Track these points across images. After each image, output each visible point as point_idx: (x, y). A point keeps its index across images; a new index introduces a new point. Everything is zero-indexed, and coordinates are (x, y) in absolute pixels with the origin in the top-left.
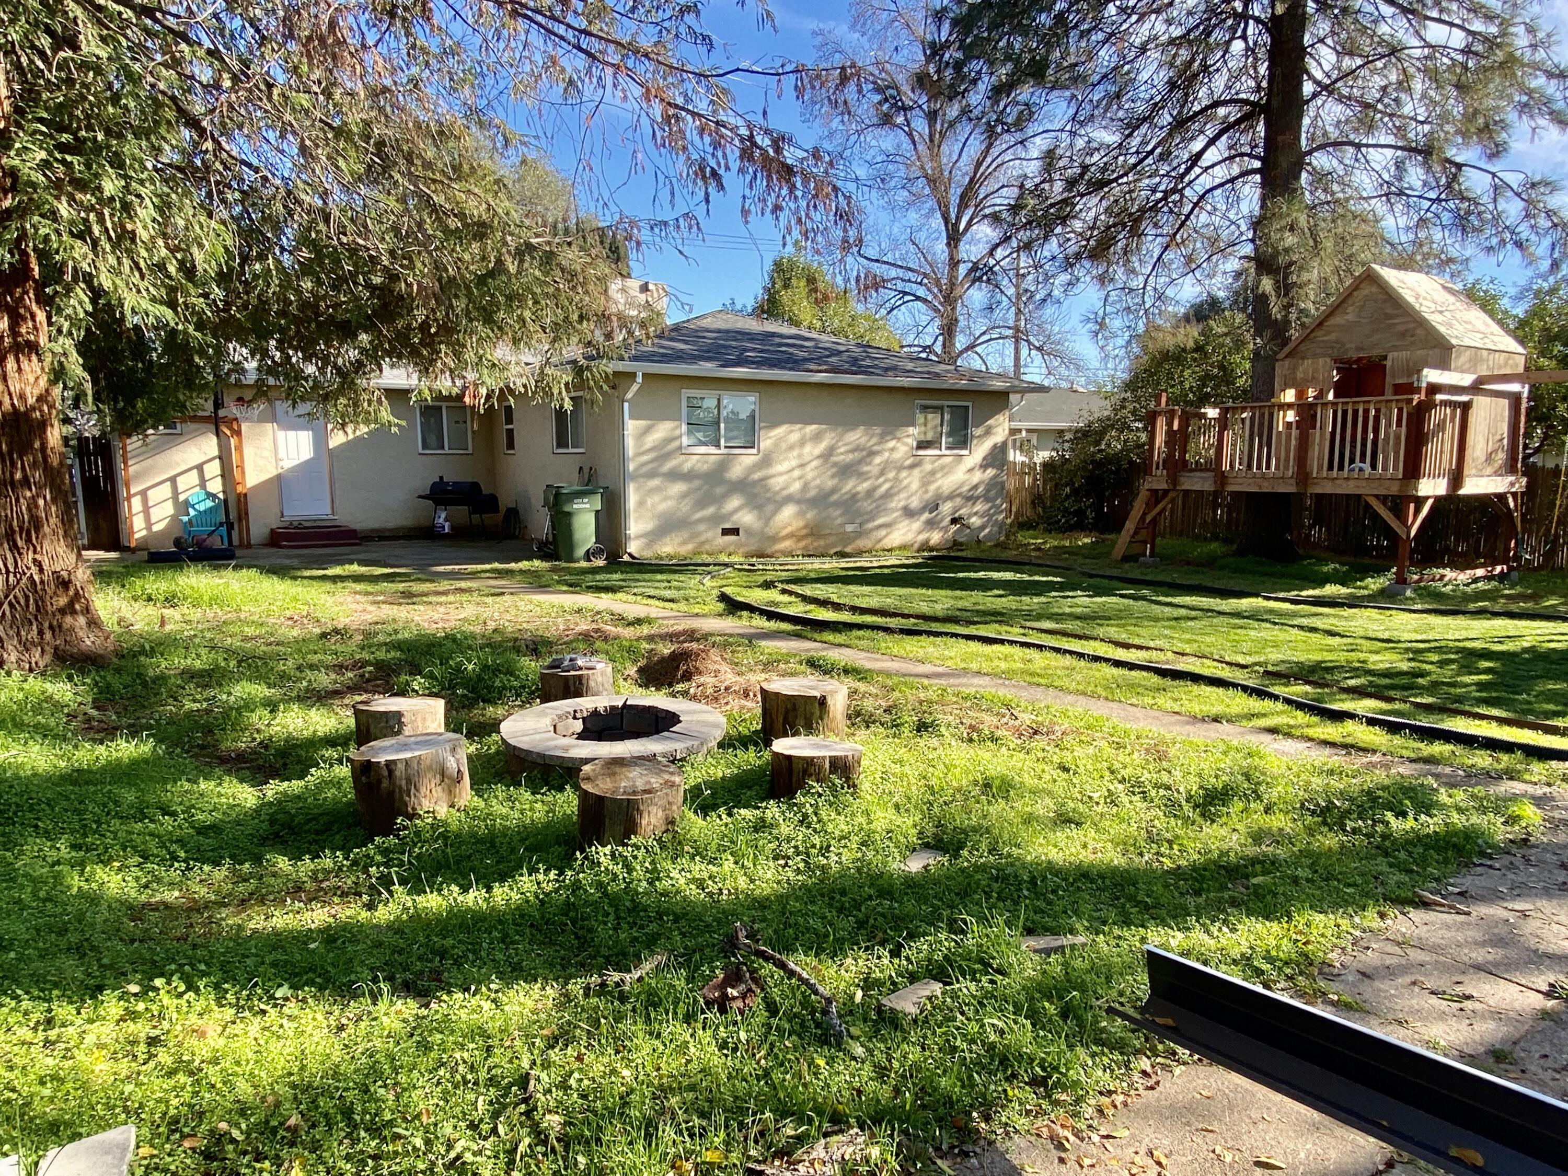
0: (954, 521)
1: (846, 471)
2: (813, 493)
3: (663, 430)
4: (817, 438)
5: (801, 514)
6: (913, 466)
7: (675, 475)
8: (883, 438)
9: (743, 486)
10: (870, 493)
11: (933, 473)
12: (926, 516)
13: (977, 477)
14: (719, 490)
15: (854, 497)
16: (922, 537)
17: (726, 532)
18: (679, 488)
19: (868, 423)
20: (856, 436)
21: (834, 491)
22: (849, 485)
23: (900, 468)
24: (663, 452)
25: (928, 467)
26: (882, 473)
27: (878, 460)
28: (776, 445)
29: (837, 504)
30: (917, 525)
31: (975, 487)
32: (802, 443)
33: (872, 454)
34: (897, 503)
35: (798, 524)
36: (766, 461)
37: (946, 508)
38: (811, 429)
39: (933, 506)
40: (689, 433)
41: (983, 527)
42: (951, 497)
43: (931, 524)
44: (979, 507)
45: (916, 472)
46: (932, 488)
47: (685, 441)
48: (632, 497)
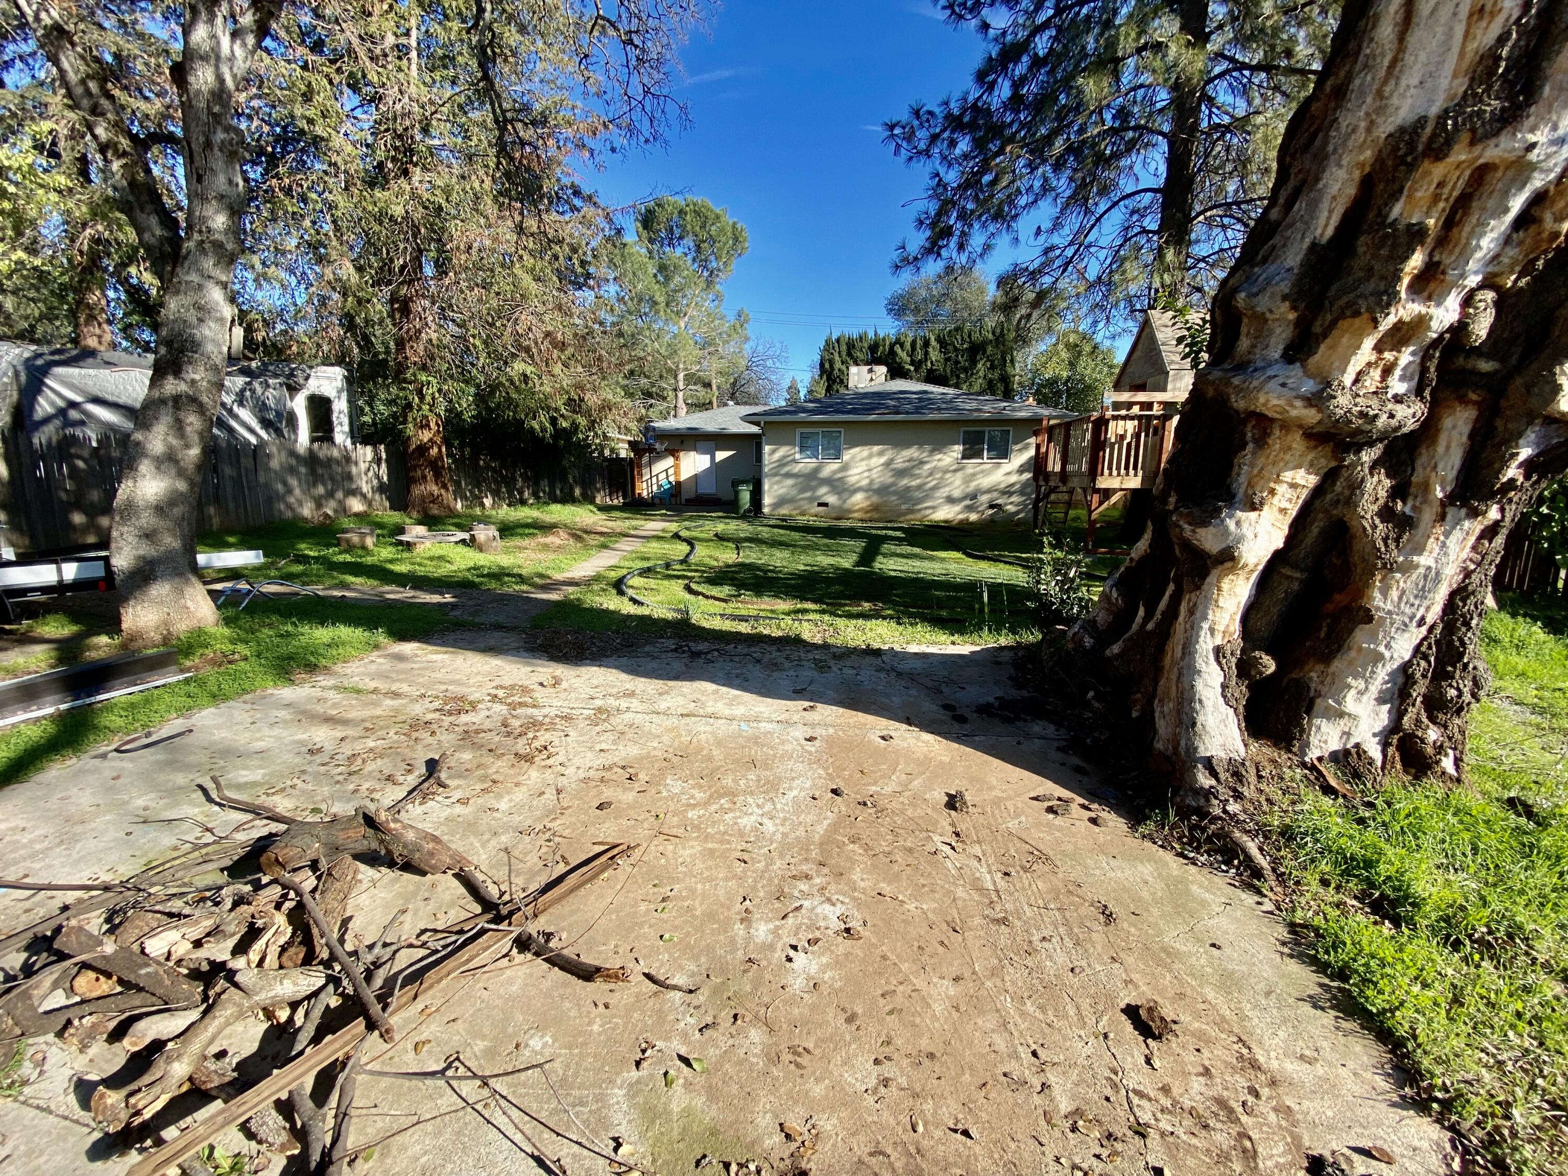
0: (992, 507)
1: (901, 473)
2: (875, 487)
3: (783, 451)
4: (881, 454)
5: (868, 498)
6: (955, 471)
7: (788, 475)
8: (932, 452)
9: (828, 481)
10: (919, 487)
11: (974, 475)
12: (968, 502)
13: (1014, 478)
14: (813, 483)
15: (908, 489)
16: (961, 517)
17: (820, 505)
18: (790, 482)
19: (921, 444)
20: (912, 452)
21: (893, 484)
22: (904, 482)
23: (946, 472)
24: (782, 463)
25: (970, 471)
26: (930, 475)
27: (927, 467)
28: (853, 457)
29: (895, 493)
30: (958, 508)
31: (1013, 485)
32: (870, 457)
33: (922, 463)
34: (944, 492)
35: (865, 504)
36: (845, 467)
37: (984, 498)
38: (876, 448)
39: (973, 496)
40: (801, 452)
41: (1018, 513)
42: (988, 491)
43: (969, 508)
44: (1014, 499)
45: (959, 475)
46: (973, 485)
47: (798, 456)
48: (766, 486)
